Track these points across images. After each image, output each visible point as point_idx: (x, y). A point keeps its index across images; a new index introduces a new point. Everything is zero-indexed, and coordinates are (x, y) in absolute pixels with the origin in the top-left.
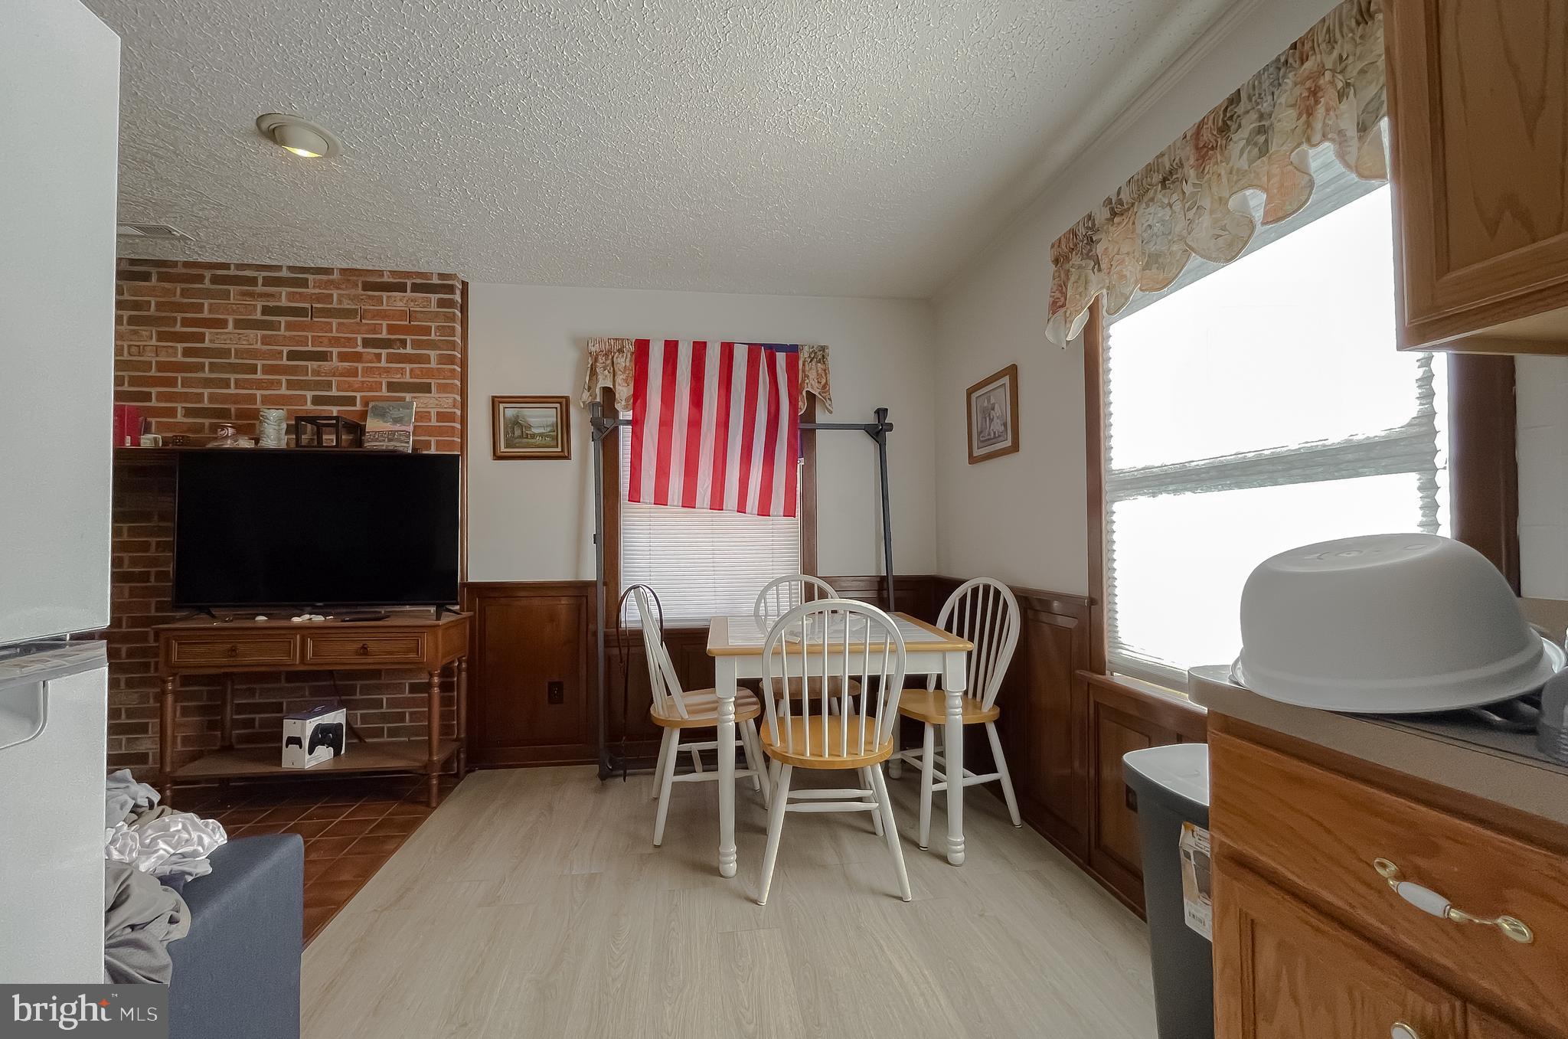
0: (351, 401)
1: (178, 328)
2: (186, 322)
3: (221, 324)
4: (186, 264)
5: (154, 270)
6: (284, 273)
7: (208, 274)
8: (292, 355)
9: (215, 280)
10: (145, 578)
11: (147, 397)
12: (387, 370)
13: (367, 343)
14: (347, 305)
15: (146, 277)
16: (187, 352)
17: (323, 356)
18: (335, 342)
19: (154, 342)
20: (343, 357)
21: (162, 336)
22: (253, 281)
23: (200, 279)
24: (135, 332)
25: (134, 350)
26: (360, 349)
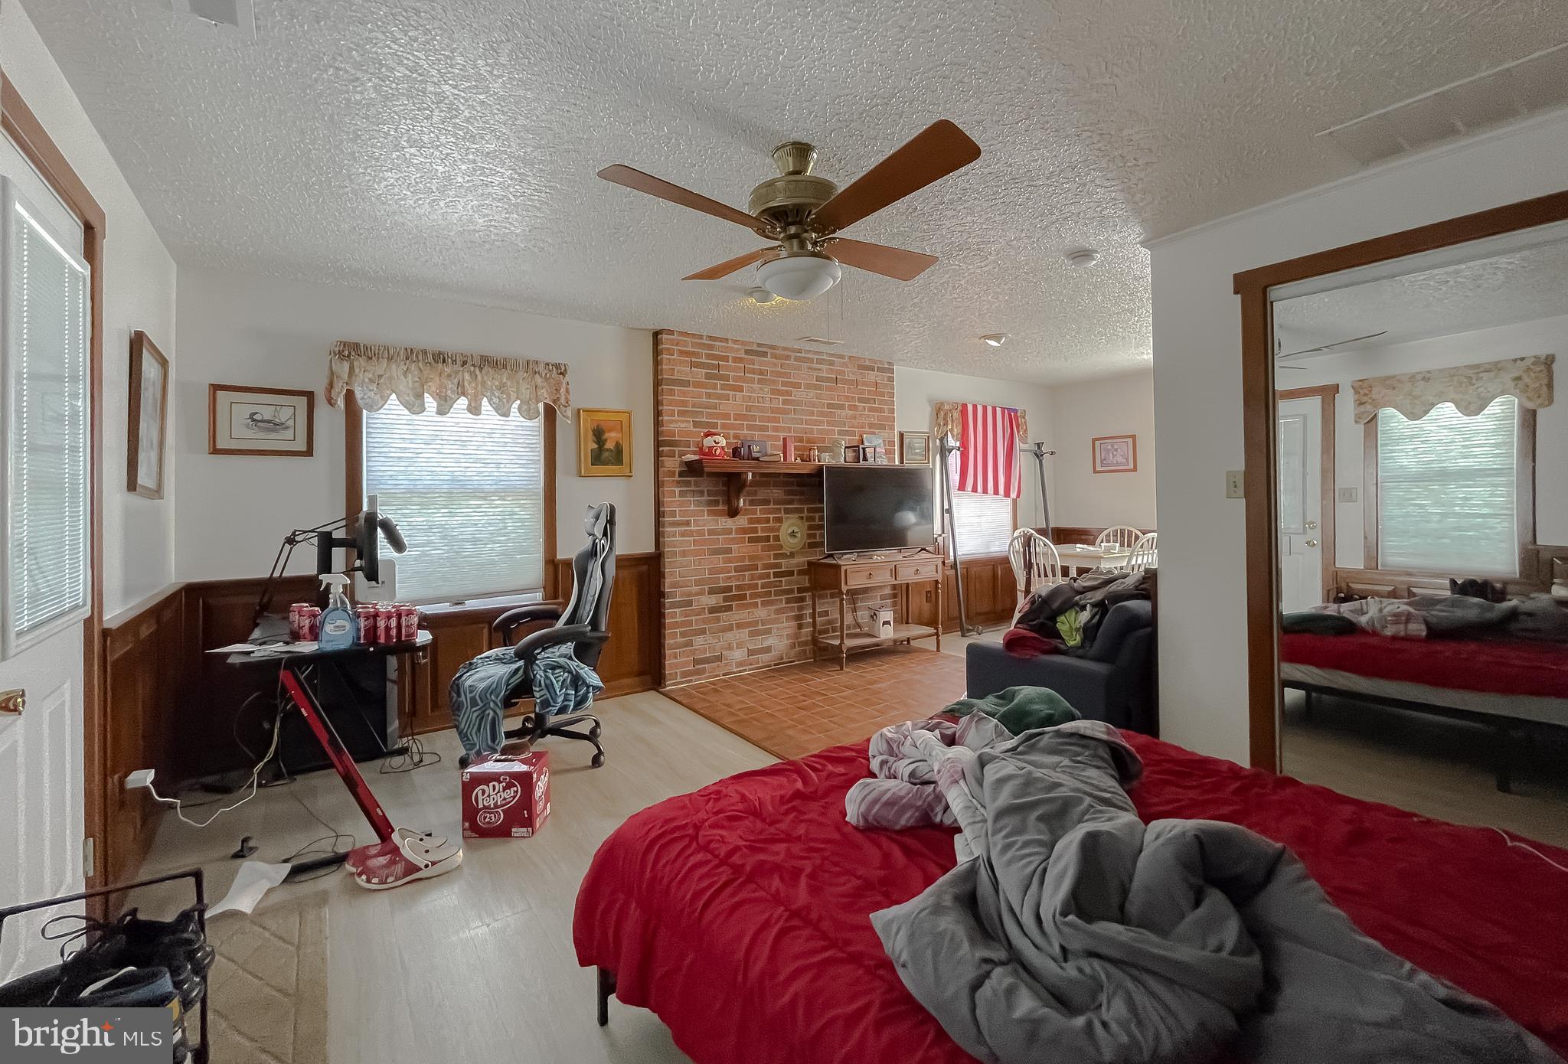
0: (853, 434)
1: (780, 388)
2: (784, 384)
3: (797, 385)
4: (785, 349)
5: (769, 351)
6: (825, 357)
7: (793, 355)
8: (830, 406)
9: (797, 359)
10: (767, 539)
11: (766, 429)
12: (868, 416)
13: (861, 400)
14: (852, 377)
15: (764, 354)
16: (785, 402)
17: (841, 407)
18: (847, 398)
19: (769, 395)
20: (851, 408)
21: (773, 392)
22: (811, 360)
23: (788, 358)
24: (761, 389)
25: (761, 399)
26: (857, 404)
